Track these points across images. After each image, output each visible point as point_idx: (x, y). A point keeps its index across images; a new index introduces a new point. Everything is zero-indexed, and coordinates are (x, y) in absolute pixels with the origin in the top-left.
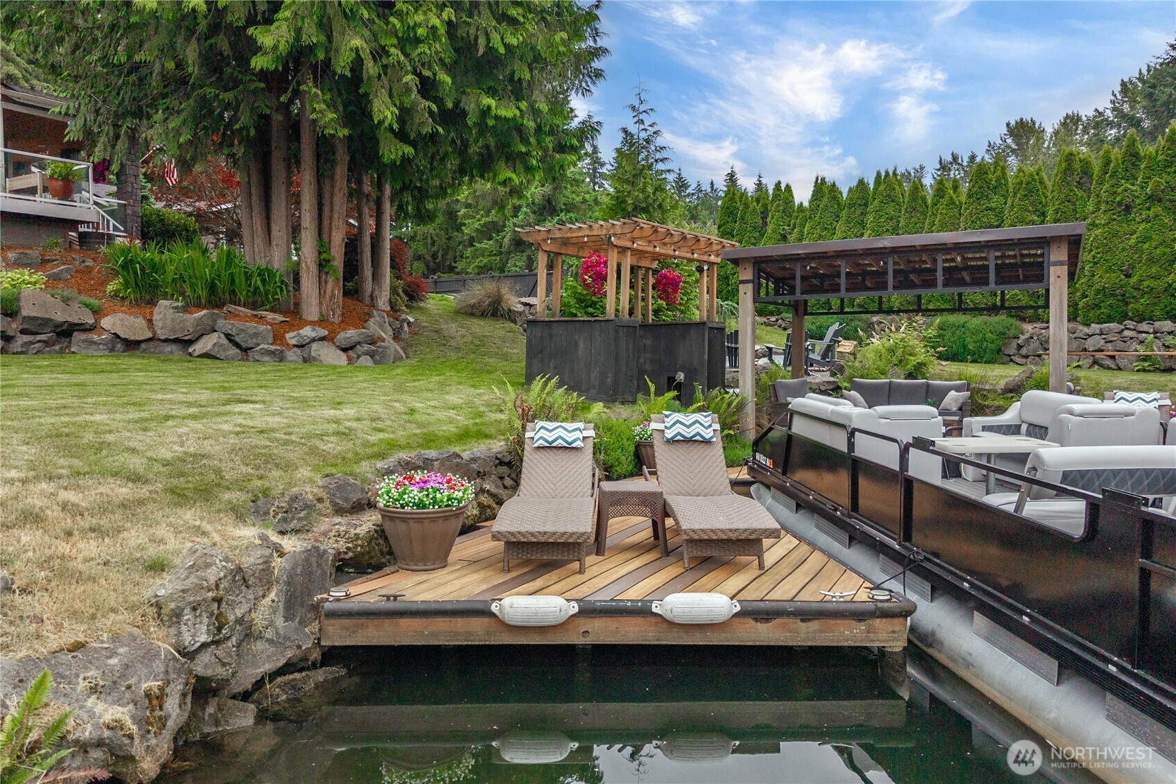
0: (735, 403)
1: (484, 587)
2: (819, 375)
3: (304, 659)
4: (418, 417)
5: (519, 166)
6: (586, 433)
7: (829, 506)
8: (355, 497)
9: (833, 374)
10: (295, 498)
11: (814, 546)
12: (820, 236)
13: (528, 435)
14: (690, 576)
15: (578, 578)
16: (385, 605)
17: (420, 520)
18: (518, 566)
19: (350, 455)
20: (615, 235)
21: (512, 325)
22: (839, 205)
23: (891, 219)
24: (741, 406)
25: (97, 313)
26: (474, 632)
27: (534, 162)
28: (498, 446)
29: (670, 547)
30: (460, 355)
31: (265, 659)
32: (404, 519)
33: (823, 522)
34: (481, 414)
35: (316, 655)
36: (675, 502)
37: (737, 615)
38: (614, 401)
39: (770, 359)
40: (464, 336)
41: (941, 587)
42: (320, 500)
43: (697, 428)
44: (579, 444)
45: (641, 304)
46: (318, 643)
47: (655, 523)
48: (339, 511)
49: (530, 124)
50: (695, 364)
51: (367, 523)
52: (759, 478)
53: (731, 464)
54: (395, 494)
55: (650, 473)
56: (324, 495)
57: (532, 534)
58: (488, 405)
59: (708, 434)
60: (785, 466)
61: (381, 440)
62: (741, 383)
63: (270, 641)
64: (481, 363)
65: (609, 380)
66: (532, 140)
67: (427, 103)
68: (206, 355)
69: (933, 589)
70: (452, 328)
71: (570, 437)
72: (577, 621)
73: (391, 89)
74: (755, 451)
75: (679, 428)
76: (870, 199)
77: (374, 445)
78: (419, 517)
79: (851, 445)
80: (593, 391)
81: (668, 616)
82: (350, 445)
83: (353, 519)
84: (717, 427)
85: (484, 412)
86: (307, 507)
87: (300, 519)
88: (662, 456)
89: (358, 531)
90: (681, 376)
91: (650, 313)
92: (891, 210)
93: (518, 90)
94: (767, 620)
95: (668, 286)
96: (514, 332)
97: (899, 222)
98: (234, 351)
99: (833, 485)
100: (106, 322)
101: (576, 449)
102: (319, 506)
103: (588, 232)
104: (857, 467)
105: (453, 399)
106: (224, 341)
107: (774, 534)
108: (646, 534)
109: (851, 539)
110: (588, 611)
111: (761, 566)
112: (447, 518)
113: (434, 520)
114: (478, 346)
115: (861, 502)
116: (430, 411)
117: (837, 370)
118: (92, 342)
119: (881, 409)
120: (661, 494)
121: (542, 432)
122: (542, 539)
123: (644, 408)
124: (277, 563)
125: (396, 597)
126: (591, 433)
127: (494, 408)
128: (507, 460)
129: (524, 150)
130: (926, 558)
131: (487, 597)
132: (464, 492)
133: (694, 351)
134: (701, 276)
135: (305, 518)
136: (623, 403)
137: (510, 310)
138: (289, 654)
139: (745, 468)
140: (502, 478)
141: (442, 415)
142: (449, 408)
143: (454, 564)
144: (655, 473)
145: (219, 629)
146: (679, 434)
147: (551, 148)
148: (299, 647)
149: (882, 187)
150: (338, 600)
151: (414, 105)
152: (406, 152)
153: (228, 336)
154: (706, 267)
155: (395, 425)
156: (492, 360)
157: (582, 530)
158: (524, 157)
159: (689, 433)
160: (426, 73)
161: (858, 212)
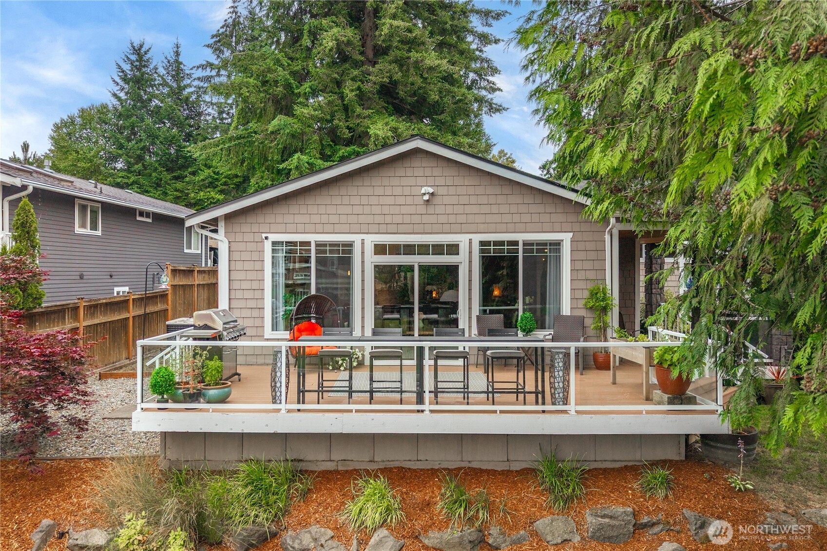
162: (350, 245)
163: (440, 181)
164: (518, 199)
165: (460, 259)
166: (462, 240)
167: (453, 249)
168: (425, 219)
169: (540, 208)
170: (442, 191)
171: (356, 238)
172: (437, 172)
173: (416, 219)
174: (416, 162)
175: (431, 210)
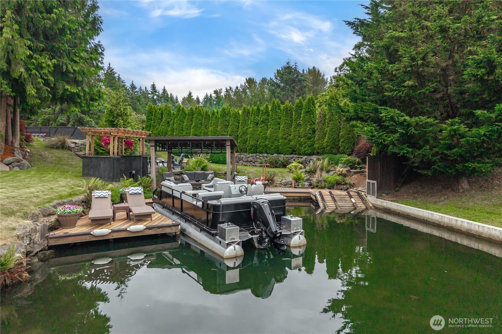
0: (150, 180)
1: (88, 229)
2: (177, 169)
3: (44, 249)
4: (54, 190)
5: (78, 105)
6: (109, 193)
7: (168, 207)
8: (48, 212)
9: (181, 169)
10: (33, 214)
11: (164, 215)
12: (180, 123)
13: (93, 194)
14: (136, 223)
15: (110, 226)
16: (64, 235)
17: (69, 216)
18: (94, 225)
19: (41, 202)
20: (112, 132)
21: (71, 152)
22: (185, 114)
23: (200, 120)
24: (152, 181)
26: (87, 239)
27: (83, 105)
28: (82, 197)
29: (131, 218)
30: (53, 165)
31: (37, 249)
32: (65, 216)
33: (168, 210)
34: (73, 188)
35: (47, 248)
36: (132, 208)
37: (145, 229)
38: (113, 181)
39: (163, 164)
40: (52, 157)
41: (187, 221)
42: (39, 214)
43: (137, 191)
44: (107, 196)
45: (120, 147)
46: (47, 245)
47: (127, 213)
48: (44, 216)
49: (82, 94)
50: (139, 168)
51: (53, 219)
52: (155, 201)
53: (146, 198)
54: (62, 211)
55: (126, 202)
56: (40, 212)
57: (99, 217)
58: (74, 185)
59: (140, 192)
60: (160, 198)
61: (47, 198)
62: (152, 173)
63: (38, 244)
64: (62, 168)
65: (111, 175)
66: (82, 98)
67: (46, 88)
69: (186, 221)
70: (46, 154)
71: (105, 195)
72: (111, 234)
73: (32, 82)
74: (153, 195)
75: (133, 191)
76: (194, 114)
77: (46, 199)
78: (70, 215)
79: (172, 193)
80: (106, 179)
81: (131, 231)
82: (40, 199)
83: (49, 218)
84: (143, 190)
85: (73, 187)
86: (37, 216)
87: (35, 219)
88: (128, 197)
89: (51, 220)
90: (134, 172)
91: (124, 150)
92: (200, 117)
93: (77, 83)
94: (151, 229)
95: (129, 144)
96: (72, 155)
97: (202, 121)
99: (169, 201)
101: (106, 197)
102: (40, 215)
103: (103, 131)
104: (174, 198)
105: (62, 183)
107: (154, 213)
108: (125, 216)
109: (173, 214)
110: (113, 231)
111: (151, 220)
112: (76, 215)
113: (73, 216)
114: (59, 161)
115: (175, 205)
116: (57, 188)
117: (182, 168)
119: (179, 185)
120: (129, 207)
121: (96, 193)
122: (101, 218)
123: (122, 183)
124: (38, 227)
125: (67, 233)
126: (110, 193)
127: (76, 186)
128: (84, 201)
129: (79, 101)
130: (184, 215)
131: (90, 231)
132: (80, 209)
133: (138, 164)
134: (140, 142)
135: (37, 218)
136: (116, 182)
137: (69, 146)
138: (42, 247)
139: (151, 199)
140: (83, 206)
141: (62, 189)
142: (63, 187)
143: (77, 226)
144: (127, 202)
145: (31, 241)
146: (133, 192)
147: (89, 100)
148: (44, 245)
149: (197, 110)
150: (52, 235)
151: (41, 87)
152: (37, 102)
154: (141, 139)
155: (49, 193)
156: (66, 167)
157: (111, 215)
158: (80, 104)
159: (135, 192)
160: (46, 78)
161: (191, 117)
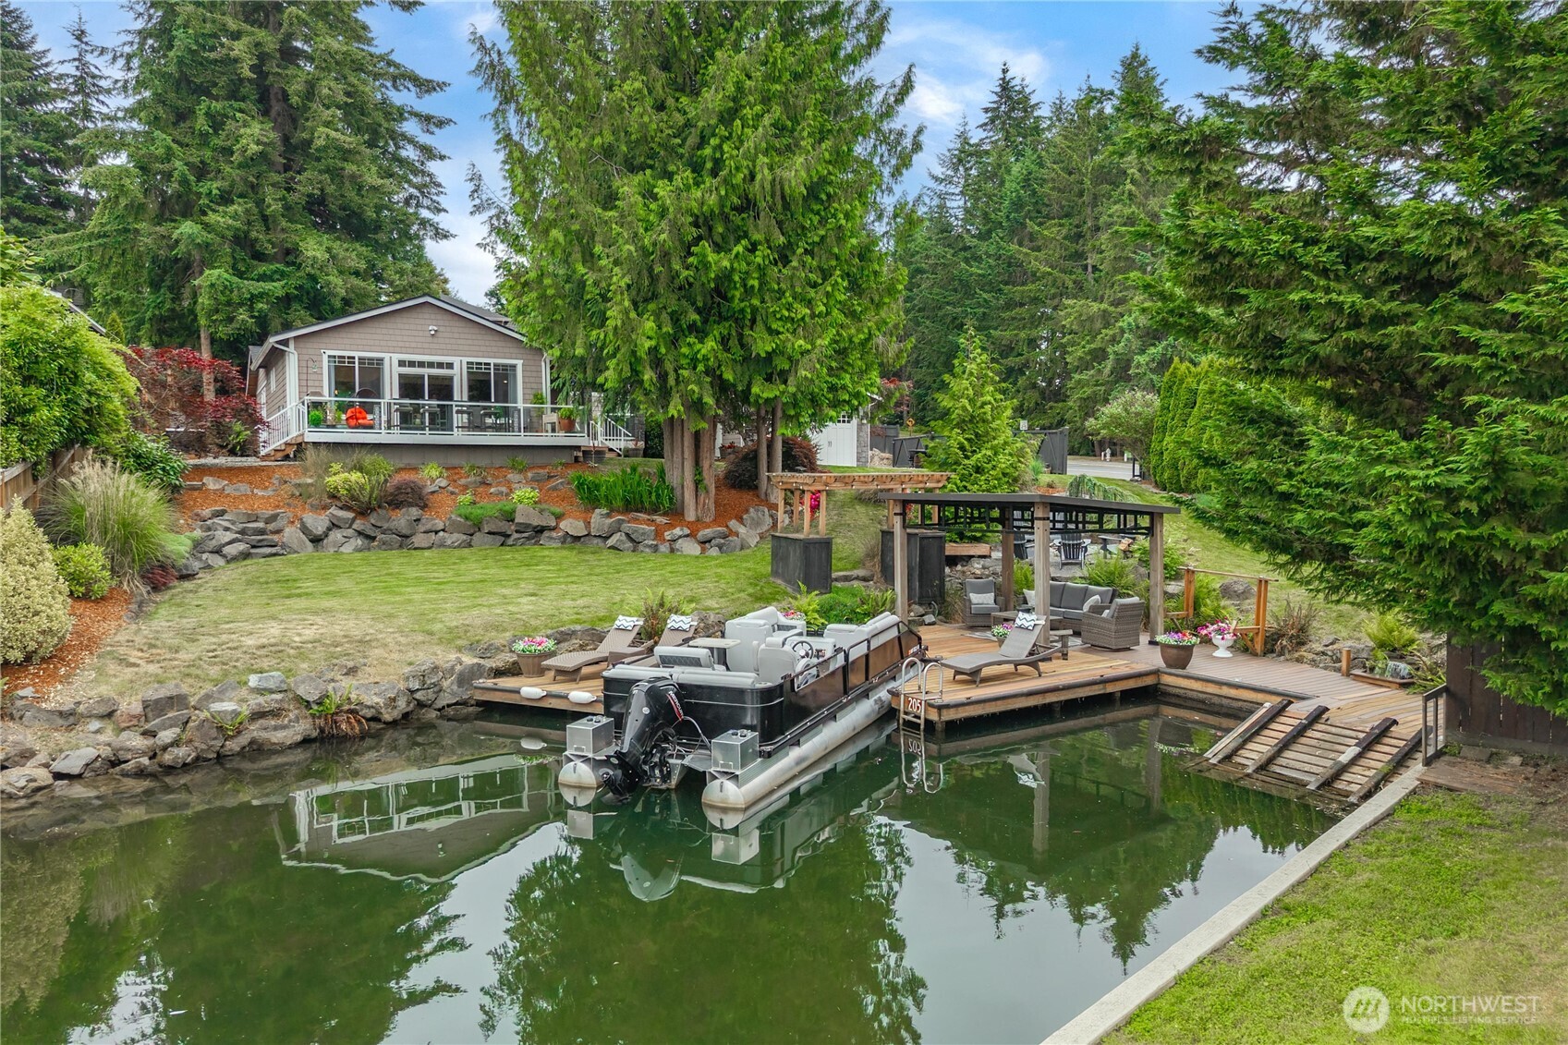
10: (491, 644)
16: (491, 686)
25: (559, 517)
42: (504, 646)
63: (449, 693)
68: (612, 547)
86: (497, 648)
87: (491, 653)
98: (629, 544)
100: (562, 525)
101: (629, 630)
106: (624, 538)
110: (550, 695)
118: (552, 538)
124: (458, 667)
135: (494, 652)
148: (462, 697)
153: (627, 535)
162: (382, 360)
163: (441, 323)
164: (489, 337)
165: (455, 372)
166: (455, 360)
167: (450, 366)
168: (432, 346)
169: (503, 344)
170: (442, 329)
171: (386, 356)
172: (439, 317)
173: (426, 346)
174: (426, 309)
175: (435, 340)
